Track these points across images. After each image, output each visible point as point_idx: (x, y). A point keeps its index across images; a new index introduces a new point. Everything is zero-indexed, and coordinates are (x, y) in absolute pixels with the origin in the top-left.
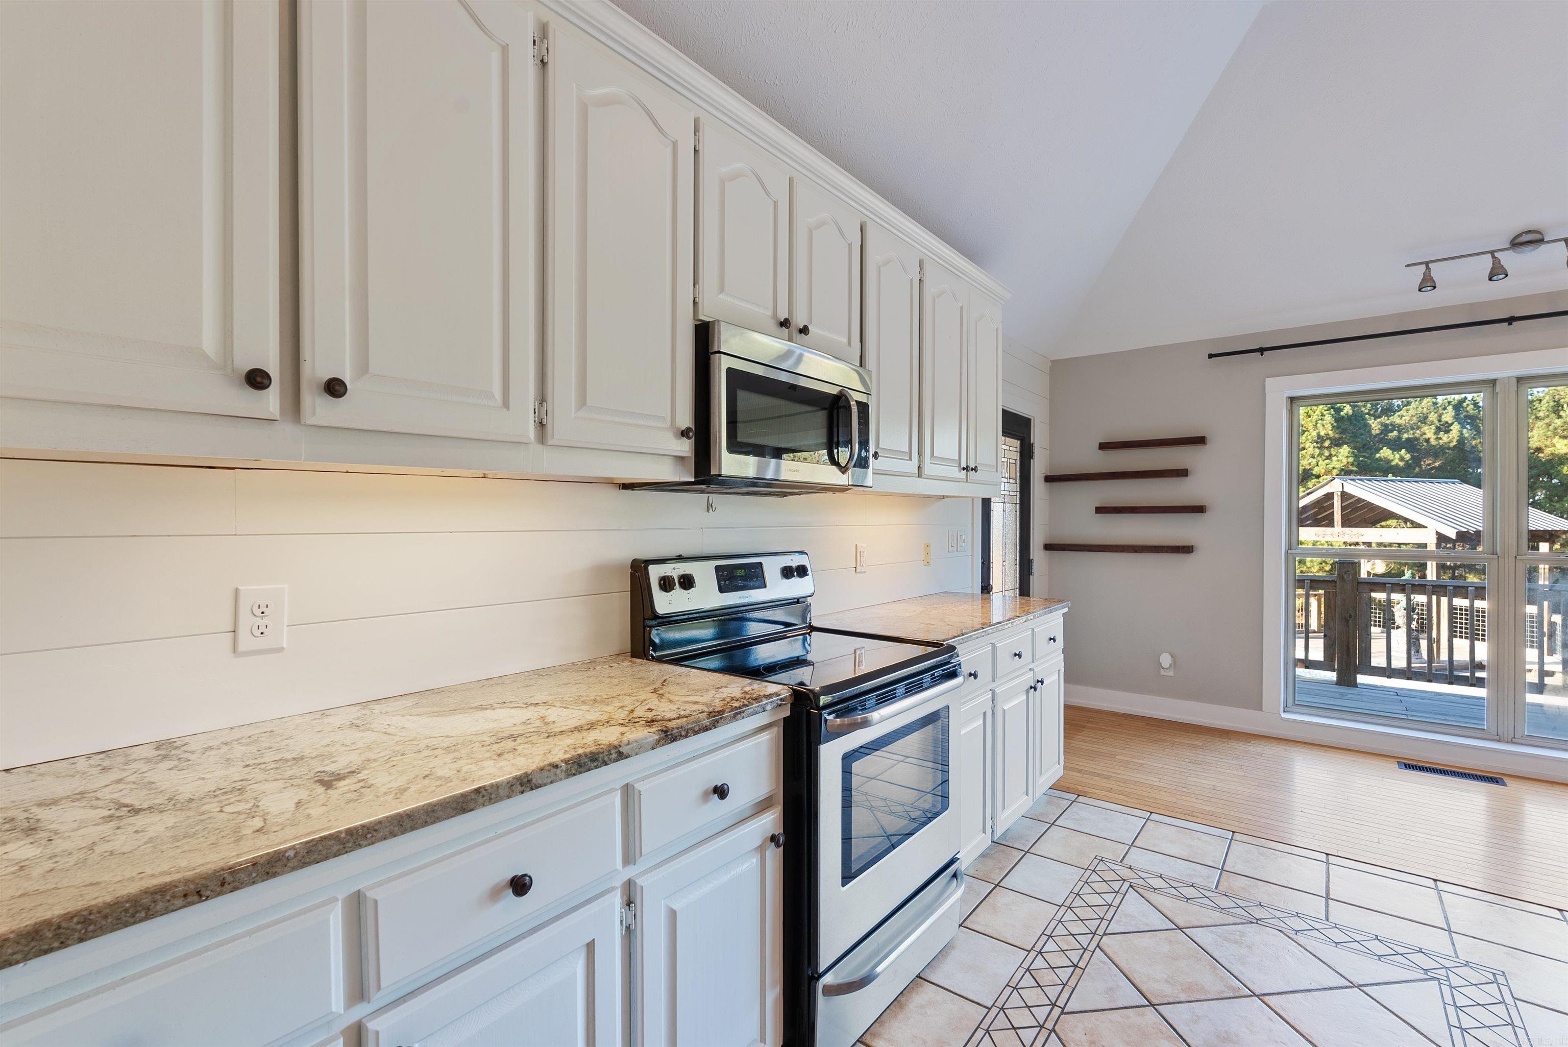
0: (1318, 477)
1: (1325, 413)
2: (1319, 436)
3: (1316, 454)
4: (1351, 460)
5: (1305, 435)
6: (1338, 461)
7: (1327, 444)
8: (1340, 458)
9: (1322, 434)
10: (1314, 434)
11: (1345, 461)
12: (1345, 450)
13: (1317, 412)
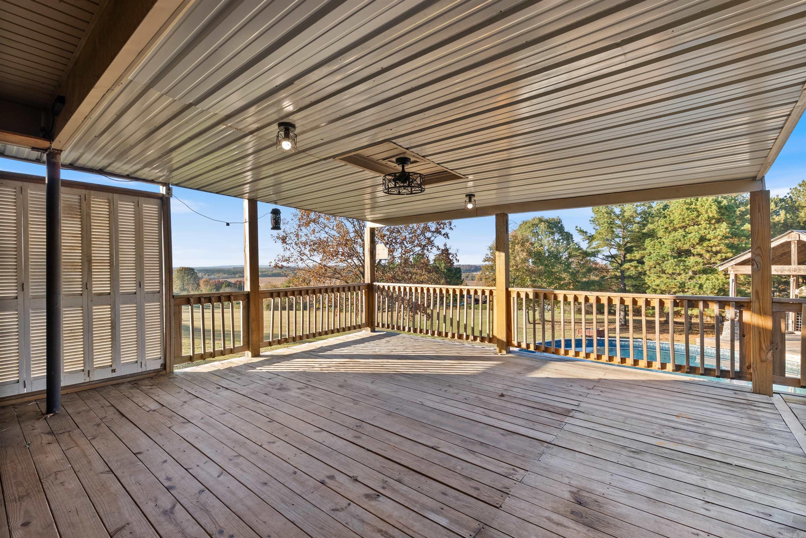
0: (709, 240)
1: (712, 204)
2: (709, 217)
3: (708, 227)
4: (728, 230)
5: (700, 217)
6: (720, 231)
7: (713, 221)
8: (722, 229)
9: (711, 216)
10: (706, 216)
11: (724, 231)
12: (724, 225)
13: (707, 204)
